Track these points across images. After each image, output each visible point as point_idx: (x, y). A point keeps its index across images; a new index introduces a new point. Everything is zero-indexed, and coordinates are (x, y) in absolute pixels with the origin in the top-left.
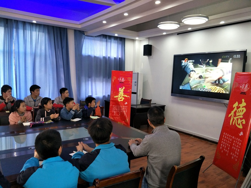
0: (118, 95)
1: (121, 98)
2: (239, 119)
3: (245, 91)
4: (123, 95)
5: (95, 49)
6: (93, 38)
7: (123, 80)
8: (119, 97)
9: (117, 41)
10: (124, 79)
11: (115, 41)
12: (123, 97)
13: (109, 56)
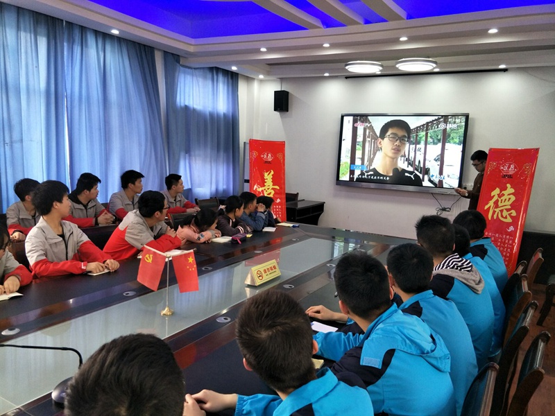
0: (264, 186)
1: (269, 191)
2: (505, 211)
3: (510, 173)
4: (271, 187)
7: (270, 158)
8: (267, 189)
12: (273, 189)
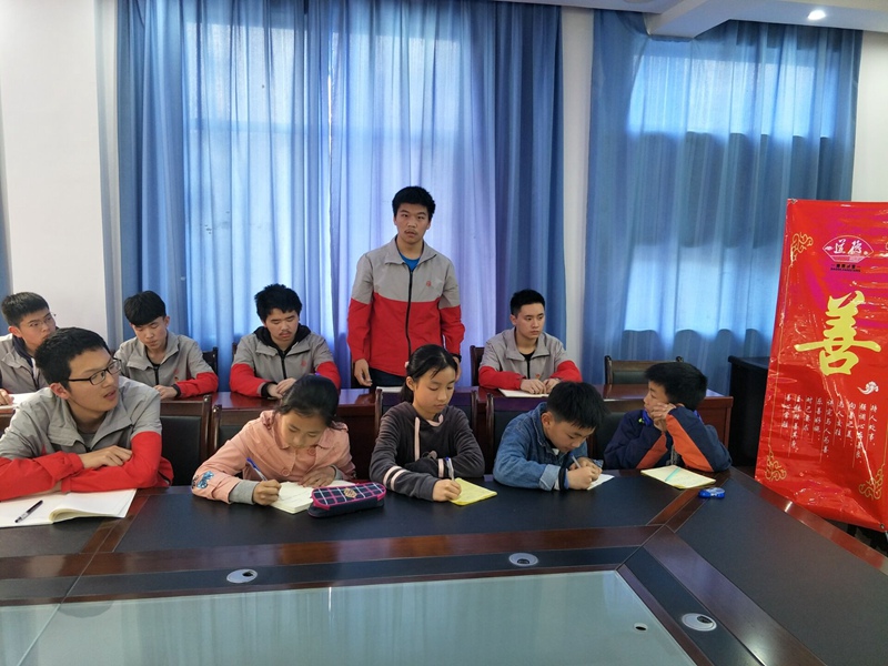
0: (822, 338)
1: (835, 356)
5: (692, 101)
6: (687, 45)
7: (856, 253)
8: (829, 350)
9: (812, 54)
10: (864, 248)
11: (803, 53)
12: (852, 349)
13: (766, 131)
